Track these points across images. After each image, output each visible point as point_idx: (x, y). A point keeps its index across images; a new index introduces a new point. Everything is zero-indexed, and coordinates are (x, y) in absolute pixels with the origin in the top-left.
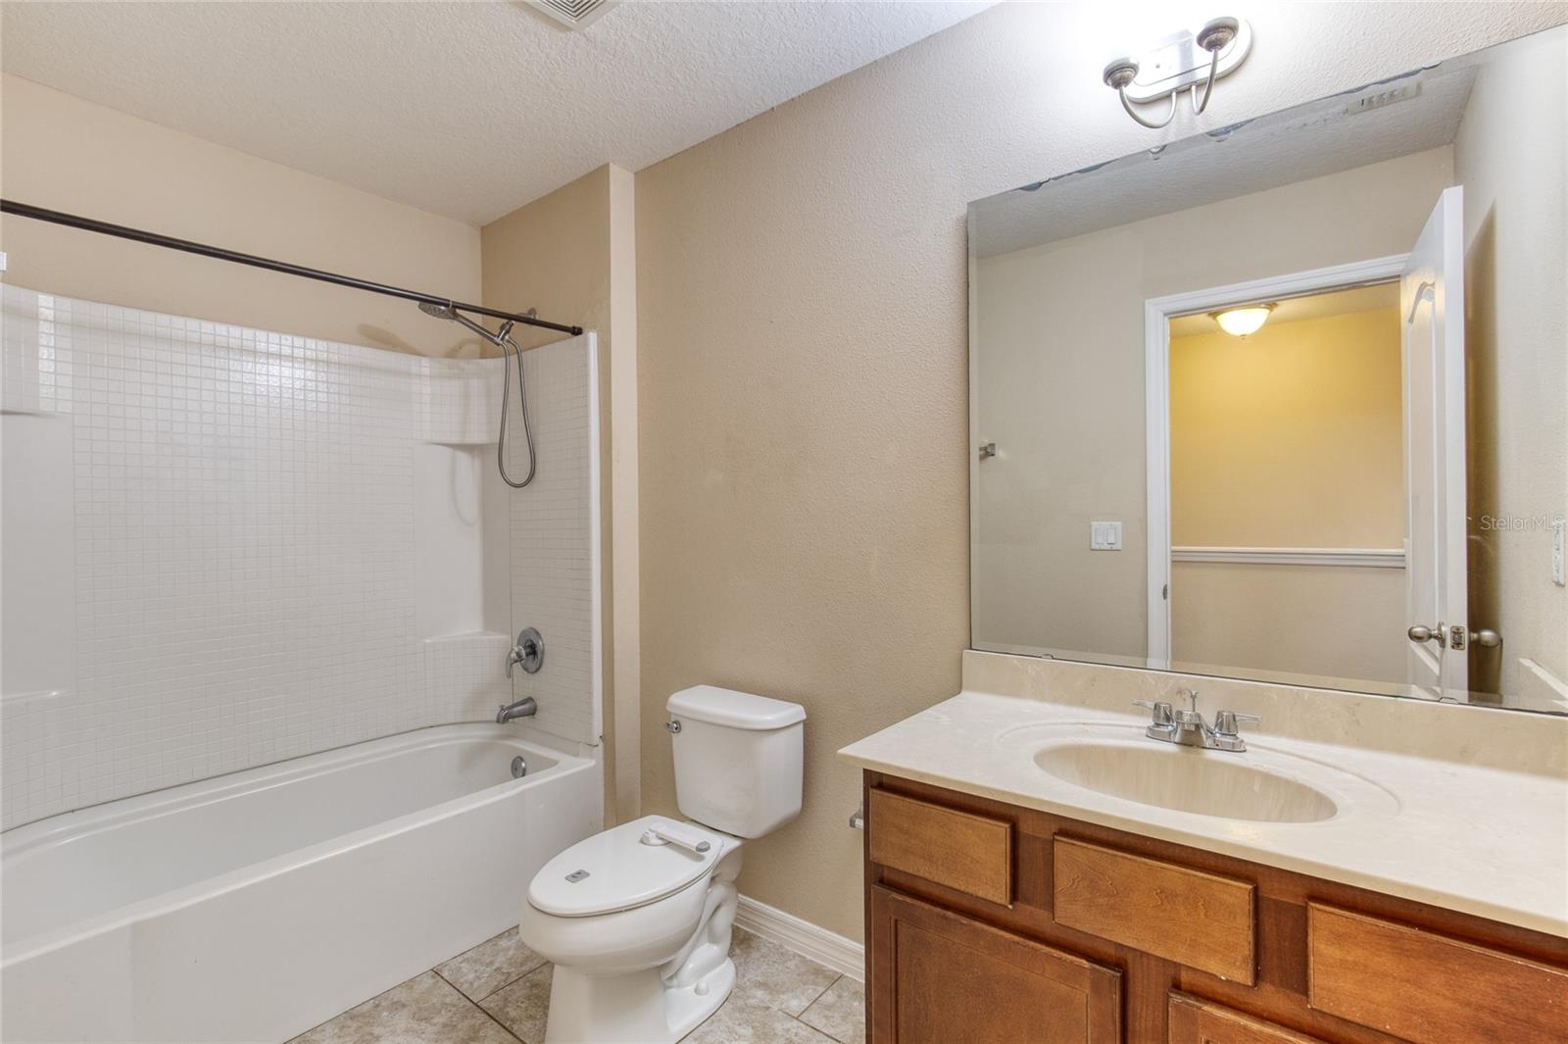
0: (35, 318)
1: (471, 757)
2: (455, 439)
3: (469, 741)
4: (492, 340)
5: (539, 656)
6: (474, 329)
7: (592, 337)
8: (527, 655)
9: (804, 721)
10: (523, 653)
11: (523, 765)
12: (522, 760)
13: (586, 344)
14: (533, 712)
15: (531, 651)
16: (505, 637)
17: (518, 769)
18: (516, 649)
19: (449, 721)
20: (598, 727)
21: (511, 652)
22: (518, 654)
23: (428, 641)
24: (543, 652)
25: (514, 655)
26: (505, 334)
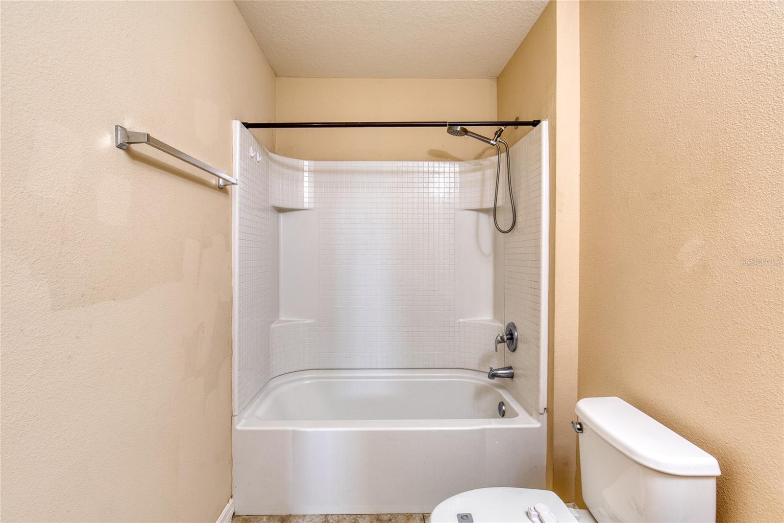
0: (303, 171)
1: (481, 392)
2: (477, 206)
3: (482, 383)
4: (489, 143)
5: (515, 342)
6: (478, 138)
7: (545, 125)
8: (508, 339)
9: (717, 477)
10: (505, 338)
11: (504, 408)
12: (503, 404)
13: (540, 131)
14: (511, 376)
15: (510, 338)
16: (501, 325)
17: (502, 411)
18: (501, 335)
19: (471, 368)
20: (543, 402)
21: (498, 336)
22: (502, 338)
23: (461, 320)
24: (517, 340)
25: (499, 338)
26: (498, 137)
